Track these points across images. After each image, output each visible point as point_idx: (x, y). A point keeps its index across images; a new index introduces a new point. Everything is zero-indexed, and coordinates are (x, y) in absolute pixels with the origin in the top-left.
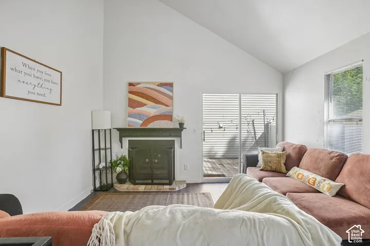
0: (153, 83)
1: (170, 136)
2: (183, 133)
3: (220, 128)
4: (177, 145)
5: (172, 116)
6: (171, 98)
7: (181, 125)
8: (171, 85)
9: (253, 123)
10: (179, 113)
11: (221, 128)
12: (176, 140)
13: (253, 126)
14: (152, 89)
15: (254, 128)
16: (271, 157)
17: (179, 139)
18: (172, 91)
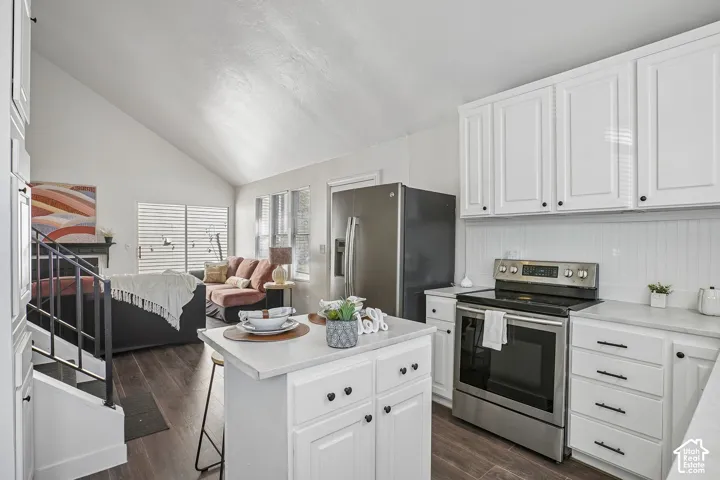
0: (64, 185)
1: (92, 253)
2: (111, 249)
3: (167, 244)
4: (101, 265)
5: (94, 228)
6: (93, 206)
7: (108, 240)
8: (92, 190)
9: (218, 238)
10: (105, 224)
11: (169, 244)
12: (101, 259)
13: (218, 241)
14: (62, 193)
15: (219, 244)
16: (214, 270)
17: (105, 256)
18: (94, 198)
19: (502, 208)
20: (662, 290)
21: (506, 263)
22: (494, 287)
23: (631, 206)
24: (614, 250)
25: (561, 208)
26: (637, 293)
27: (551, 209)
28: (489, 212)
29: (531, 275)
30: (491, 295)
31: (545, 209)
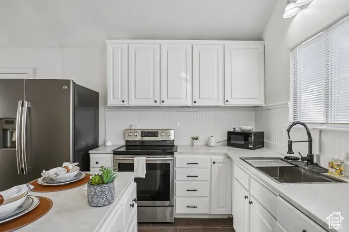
19: (133, 102)
20: (196, 139)
21: (132, 131)
22: (124, 144)
23: (190, 104)
24: (178, 123)
25: (162, 104)
26: (188, 141)
27: (158, 104)
28: (126, 104)
29: (145, 136)
30: (123, 149)
31: (156, 104)
